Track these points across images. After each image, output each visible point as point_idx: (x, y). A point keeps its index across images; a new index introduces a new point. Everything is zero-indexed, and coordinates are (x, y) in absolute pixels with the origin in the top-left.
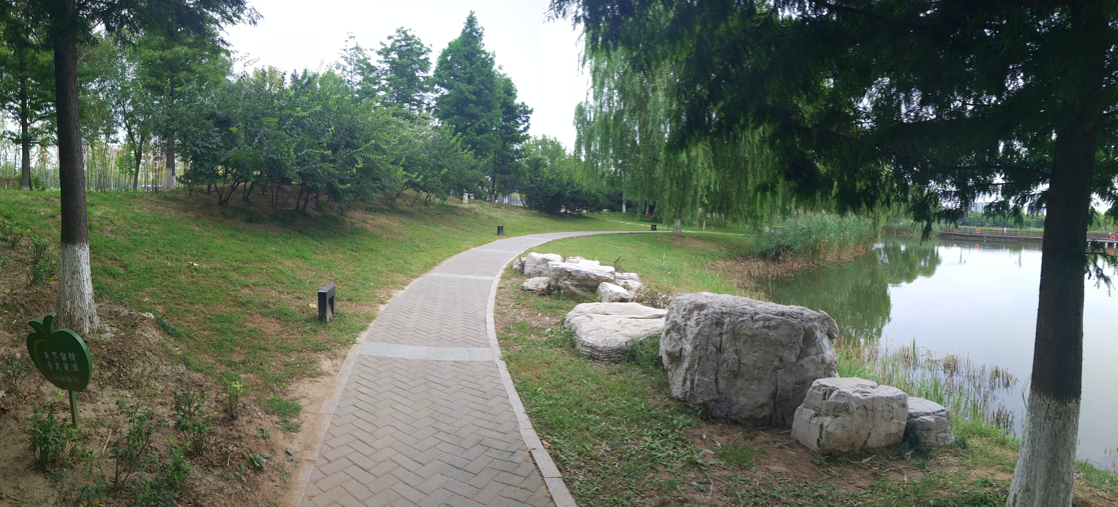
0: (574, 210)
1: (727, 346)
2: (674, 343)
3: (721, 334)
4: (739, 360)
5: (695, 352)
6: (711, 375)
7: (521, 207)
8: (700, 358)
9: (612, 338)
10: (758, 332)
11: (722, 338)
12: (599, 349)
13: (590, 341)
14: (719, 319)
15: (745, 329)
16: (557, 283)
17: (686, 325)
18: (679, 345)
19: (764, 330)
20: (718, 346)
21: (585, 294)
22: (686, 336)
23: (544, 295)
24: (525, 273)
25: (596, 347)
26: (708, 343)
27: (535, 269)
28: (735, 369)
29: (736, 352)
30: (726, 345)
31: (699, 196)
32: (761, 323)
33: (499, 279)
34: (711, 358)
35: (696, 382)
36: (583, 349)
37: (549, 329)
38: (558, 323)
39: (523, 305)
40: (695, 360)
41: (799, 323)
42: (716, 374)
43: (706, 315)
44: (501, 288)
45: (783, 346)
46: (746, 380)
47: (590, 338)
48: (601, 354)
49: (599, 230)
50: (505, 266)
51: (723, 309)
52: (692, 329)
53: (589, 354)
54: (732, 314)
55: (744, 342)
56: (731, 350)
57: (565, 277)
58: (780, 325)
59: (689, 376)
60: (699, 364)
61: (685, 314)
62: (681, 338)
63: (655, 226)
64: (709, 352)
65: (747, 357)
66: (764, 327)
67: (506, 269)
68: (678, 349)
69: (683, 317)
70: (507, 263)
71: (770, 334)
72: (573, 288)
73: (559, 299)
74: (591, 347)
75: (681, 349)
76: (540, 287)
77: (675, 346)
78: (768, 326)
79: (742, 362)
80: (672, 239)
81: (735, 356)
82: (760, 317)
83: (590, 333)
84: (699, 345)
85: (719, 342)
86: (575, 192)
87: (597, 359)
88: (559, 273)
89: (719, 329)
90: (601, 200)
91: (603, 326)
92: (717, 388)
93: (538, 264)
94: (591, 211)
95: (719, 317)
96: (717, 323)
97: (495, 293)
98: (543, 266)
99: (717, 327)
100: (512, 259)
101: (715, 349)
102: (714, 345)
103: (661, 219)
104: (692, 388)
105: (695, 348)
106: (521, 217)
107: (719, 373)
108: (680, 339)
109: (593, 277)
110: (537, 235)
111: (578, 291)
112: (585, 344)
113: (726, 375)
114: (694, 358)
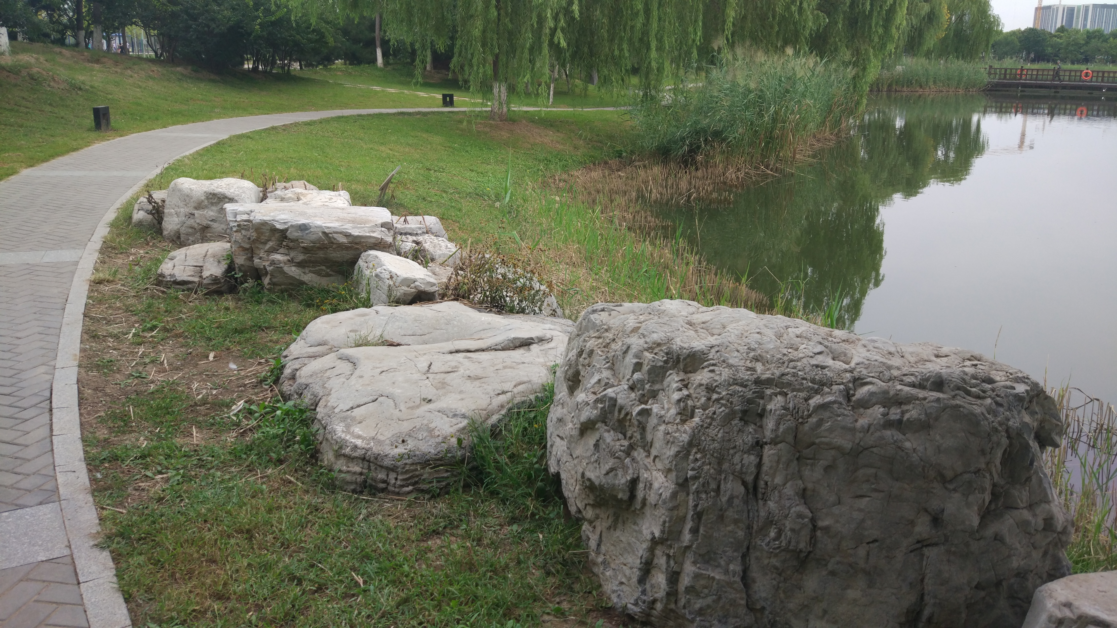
0: (273, 63)
1: (778, 480)
2: (610, 463)
3: (759, 445)
4: (813, 520)
5: (682, 496)
6: (730, 561)
7: (149, 60)
8: (698, 516)
9: (418, 423)
10: (870, 440)
11: (761, 458)
12: (387, 462)
13: (359, 442)
14: (750, 401)
15: (831, 430)
16: (251, 259)
17: (646, 413)
18: (625, 468)
19: (888, 433)
20: (750, 479)
21: (324, 282)
22: (647, 447)
23: (219, 293)
24: (165, 233)
25: (377, 457)
26: (720, 472)
27: (191, 222)
28: (802, 546)
29: (803, 494)
30: (773, 477)
31: (548, 31)
32: (878, 411)
33: (96, 256)
34: (730, 513)
35: (685, 581)
36: (341, 465)
37: (241, 404)
38: (265, 379)
39: (165, 330)
40: (683, 519)
41: (990, 411)
42: (744, 556)
43: (710, 389)
44: (100, 282)
45: (943, 480)
46: (833, 573)
47: (357, 430)
48: (392, 476)
49: (332, 108)
50: (111, 216)
51: (759, 367)
52: (670, 428)
53: (360, 479)
54: (789, 384)
55: (827, 469)
56: (789, 490)
57: (270, 244)
58: (937, 419)
59: (661, 561)
60: (695, 531)
61: (641, 381)
62: (631, 447)
63: (451, 97)
64: (724, 499)
65: (836, 510)
66: (889, 424)
67: (113, 225)
68: (622, 479)
69: (632, 388)
70: (118, 204)
71: (908, 445)
72: (293, 271)
73: (259, 302)
74: (363, 459)
75: (634, 482)
76: (206, 274)
77: (612, 470)
78: (900, 422)
79: (821, 524)
80: (491, 126)
81: (802, 509)
82: (872, 394)
83: (356, 412)
84: (695, 478)
85: (753, 469)
86: (273, 23)
87: (383, 490)
88: (254, 235)
89: (751, 428)
90: (331, 41)
91: (389, 390)
92: (748, 596)
93: (196, 208)
94: (309, 65)
95: (749, 395)
96: (745, 412)
97: (84, 301)
98: (211, 213)
99: (746, 423)
100: (129, 194)
101: (742, 489)
102: (740, 476)
103: (466, 82)
104: (672, 594)
105: (683, 484)
106: (151, 83)
107: (754, 555)
108: (629, 451)
109: (343, 240)
110: (191, 125)
111: (308, 277)
112: (347, 451)
113: (774, 561)
114: (681, 512)
